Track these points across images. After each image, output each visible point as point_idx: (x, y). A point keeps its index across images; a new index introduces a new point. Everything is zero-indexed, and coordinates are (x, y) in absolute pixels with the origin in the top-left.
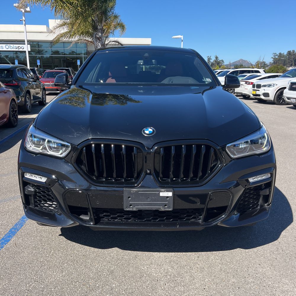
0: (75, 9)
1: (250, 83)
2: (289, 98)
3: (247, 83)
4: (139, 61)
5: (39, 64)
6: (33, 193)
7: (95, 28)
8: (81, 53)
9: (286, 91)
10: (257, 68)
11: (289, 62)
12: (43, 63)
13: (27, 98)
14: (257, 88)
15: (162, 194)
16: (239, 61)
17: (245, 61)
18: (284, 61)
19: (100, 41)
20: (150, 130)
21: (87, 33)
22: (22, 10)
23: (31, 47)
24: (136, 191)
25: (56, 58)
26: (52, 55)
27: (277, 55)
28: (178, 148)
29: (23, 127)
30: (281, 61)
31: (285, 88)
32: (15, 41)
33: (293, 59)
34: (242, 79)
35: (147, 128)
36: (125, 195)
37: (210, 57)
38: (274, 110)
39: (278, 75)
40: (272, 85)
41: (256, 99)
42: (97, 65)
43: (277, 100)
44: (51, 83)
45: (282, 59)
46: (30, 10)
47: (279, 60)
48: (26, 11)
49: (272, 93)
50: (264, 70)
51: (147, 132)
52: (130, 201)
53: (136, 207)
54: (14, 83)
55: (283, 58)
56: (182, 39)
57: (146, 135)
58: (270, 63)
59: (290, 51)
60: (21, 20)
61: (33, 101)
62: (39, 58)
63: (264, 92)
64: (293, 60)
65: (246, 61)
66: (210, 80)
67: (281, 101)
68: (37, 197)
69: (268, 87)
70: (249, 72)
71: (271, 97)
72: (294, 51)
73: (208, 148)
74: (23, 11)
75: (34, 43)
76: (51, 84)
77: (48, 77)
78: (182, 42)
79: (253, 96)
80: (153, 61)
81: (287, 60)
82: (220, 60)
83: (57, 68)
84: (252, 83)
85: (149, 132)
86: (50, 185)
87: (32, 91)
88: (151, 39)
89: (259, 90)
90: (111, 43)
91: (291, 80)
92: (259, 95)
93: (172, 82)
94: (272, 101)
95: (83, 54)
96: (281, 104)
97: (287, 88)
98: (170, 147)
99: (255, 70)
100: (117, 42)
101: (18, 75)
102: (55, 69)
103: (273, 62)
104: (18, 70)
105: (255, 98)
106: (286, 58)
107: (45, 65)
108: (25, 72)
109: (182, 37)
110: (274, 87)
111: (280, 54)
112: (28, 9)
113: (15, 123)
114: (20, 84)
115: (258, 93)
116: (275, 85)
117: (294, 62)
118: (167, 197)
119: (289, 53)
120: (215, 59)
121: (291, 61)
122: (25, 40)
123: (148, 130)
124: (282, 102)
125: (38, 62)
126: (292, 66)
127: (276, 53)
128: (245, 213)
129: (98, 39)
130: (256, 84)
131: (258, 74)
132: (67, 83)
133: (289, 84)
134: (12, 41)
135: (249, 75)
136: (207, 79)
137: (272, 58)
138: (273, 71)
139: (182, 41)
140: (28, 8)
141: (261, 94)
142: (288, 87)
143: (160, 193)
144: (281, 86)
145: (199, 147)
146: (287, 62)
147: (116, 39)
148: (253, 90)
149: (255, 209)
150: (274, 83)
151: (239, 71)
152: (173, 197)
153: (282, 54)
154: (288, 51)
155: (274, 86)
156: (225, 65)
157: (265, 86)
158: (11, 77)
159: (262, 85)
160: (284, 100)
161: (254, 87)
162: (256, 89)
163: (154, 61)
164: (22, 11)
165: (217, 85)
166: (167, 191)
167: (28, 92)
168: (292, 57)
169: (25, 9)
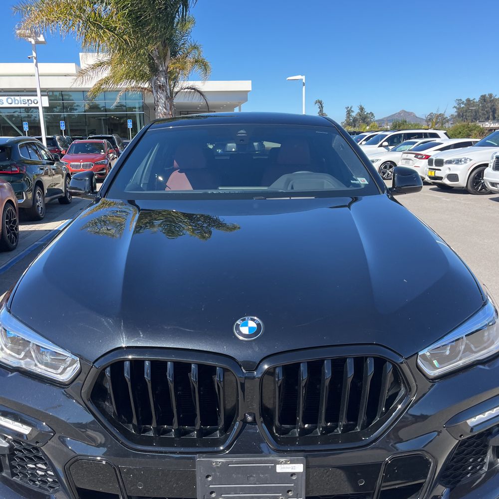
0: (120, 39)
1: (424, 157)
2: (493, 184)
3: (419, 157)
4: (229, 145)
5: (63, 128)
6: (7, 452)
7: (154, 70)
8: (133, 108)
9: (488, 171)
10: (434, 129)
11: (484, 114)
12: (70, 126)
13: (37, 195)
14: (436, 165)
15: (280, 469)
16: (399, 113)
17: (410, 114)
18: (476, 112)
19: (163, 90)
20: (252, 324)
21: (142, 77)
22: (30, 39)
23: (50, 100)
24: (223, 462)
25: (93, 117)
26: (85, 112)
27: (463, 103)
28: (315, 368)
29: (28, 249)
30: (469, 112)
31: (486, 165)
32: (23, 91)
33: (491, 108)
34: (409, 150)
35: (245, 320)
36: (200, 472)
37: (351, 108)
38: (468, 204)
39: (471, 142)
40: (463, 160)
41: (434, 184)
42: (149, 153)
43: (473, 187)
44: (82, 162)
45: (472, 110)
46: (44, 40)
47: (466, 111)
48: (37, 42)
49: (463, 173)
50: (445, 132)
51: (245, 330)
52: (211, 483)
53: (223, 495)
54: (13, 169)
55: (473, 107)
56: (304, 81)
57: (241, 338)
58: (452, 115)
59: (485, 95)
60: (29, 58)
61: (47, 199)
62: (64, 119)
63: (448, 172)
64: (490, 111)
65: (412, 113)
66: (364, 179)
67: (480, 188)
68: (16, 457)
69: (456, 163)
70: (420, 136)
71: (462, 182)
72: (491, 95)
73: (380, 363)
74: (33, 42)
75: (55, 93)
76: (82, 164)
77: (76, 152)
78: (304, 87)
79: (429, 179)
80: (255, 144)
81: (480, 111)
82: (367, 113)
83: (94, 136)
84: (427, 157)
85: (250, 328)
86: (37, 442)
87: (47, 181)
88: (251, 81)
89: (440, 170)
90: (182, 91)
91: (496, 153)
92: (441, 178)
93: (292, 188)
94: (463, 187)
95: (137, 110)
96: (480, 193)
97: (489, 165)
98: (297, 365)
99: (429, 133)
100: (193, 89)
101: (21, 156)
102: (89, 138)
103: (456, 114)
104: (21, 147)
105: (433, 182)
106: (479, 108)
107: (74, 128)
108: (35, 148)
109: (303, 78)
110: (467, 164)
111: (468, 100)
112: (41, 38)
113: (13, 243)
114: (25, 170)
115: (438, 174)
116: (468, 160)
117: (491, 113)
118: (293, 474)
119: (483, 98)
120: (359, 111)
121: (487, 113)
122: (36, 89)
123: (246, 325)
124: (481, 190)
125: (62, 125)
126: (490, 121)
127: (461, 100)
128: (458, 485)
129: (160, 88)
130: (434, 159)
131: (437, 140)
132: (92, 190)
133: (493, 158)
134: (18, 91)
135: (420, 141)
136: (359, 179)
137: (455, 107)
138: (460, 133)
139: (304, 84)
140: (42, 36)
141: (443, 176)
142: (491, 165)
143: (277, 466)
144: (478, 162)
145: (360, 363)
146: (480, 114)
147: (191, 83)
148: (430, 169)
149: (477, 475)
150: (467, 157)
151: (403, 135)
152: (306, 474)
153: (472, 101)
154: (482, 96)
155: (465, 162)
156: (377, 121)
157: (450, 162)
158: (9, 160)
159: (445, 161)
160: (484, 187)
161: (430, 163)
162: (434, 167)
163: (257, 145)
164: (31, 42)
165: (381, 192)
166: (292, 462)
167: (40, 184)
168: (489, 104)
169: (37, 39)
